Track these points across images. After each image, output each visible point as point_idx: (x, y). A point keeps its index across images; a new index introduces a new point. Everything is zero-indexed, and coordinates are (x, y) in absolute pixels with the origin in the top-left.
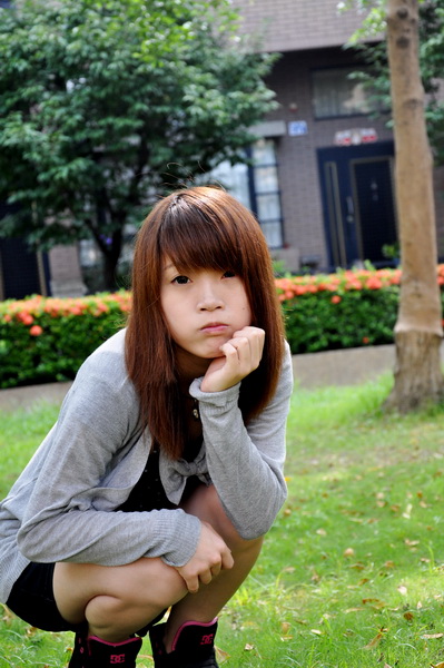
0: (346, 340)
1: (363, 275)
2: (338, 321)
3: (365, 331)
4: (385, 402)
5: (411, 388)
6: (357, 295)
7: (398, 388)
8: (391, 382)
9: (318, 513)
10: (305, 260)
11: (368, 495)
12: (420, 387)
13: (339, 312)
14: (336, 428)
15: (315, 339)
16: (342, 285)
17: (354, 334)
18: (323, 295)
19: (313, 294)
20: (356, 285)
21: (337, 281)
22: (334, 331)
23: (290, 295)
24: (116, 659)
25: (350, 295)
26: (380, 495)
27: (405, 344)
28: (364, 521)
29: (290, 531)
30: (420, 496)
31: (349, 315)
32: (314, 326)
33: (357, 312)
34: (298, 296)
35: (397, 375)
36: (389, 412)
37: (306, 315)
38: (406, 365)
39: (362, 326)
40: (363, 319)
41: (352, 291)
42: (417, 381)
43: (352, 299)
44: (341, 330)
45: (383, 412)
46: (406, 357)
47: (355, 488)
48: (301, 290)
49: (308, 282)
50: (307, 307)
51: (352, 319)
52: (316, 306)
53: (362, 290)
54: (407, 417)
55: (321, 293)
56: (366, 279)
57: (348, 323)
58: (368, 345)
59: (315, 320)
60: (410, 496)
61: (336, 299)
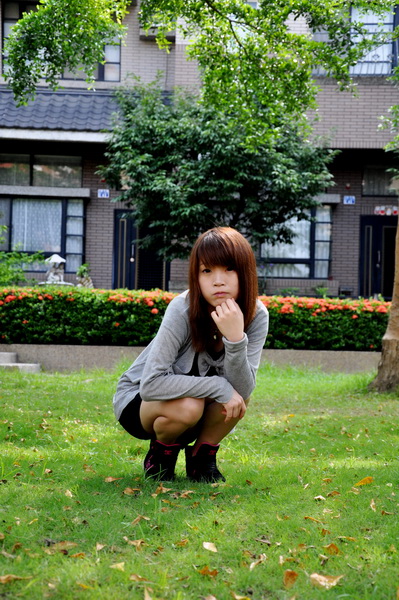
0: (358, 345)
1: (376, 303)
2: (354, 331)
3: (373, 340)
4: (371, 384)
5: (388, 377)
6: (370, 316)
7: (380, 376)
8: (376, 372)
9: (304, 433)
10: (342, 290)
11: (337, 428)
12: (394, 377)
13: (356, 325)
14: (336, 396)
15: (337, 341)
16: (361, 307)
17: (364, 342)
18: (346, 312)
19: (340, 311)
20: (370, 309)
21: (354, 304)
22: (351, 338)
23: (324, 309)
24: (168, 452)
25: (364, 315)
26: (344, 429)
27: (388, 348)
28: (329, 440)
29: (284, 439)
30: (366, 431)
31: (362, 328)
32: (338, 333)
33: (368, 327)
34: (329, 310)
35: (380, 368)
36: (372, 390)
37: (333, 325)
38: (387, 362)
39: (370, 337)
40: (372, 333)
41: (367, 312)
42: (393, 373)
43: (365, 318)
44: (356, 338)
45: (369, 389)
46: (388, 356)
47: (331, 424)
48: (332, 307)
49: (337, 304)
50: (335, 319)
51: (364, 331)
52: (341, 319)
53: (373, 312)
54: (383, 395)
55: (346, 311)
56: (378, 306)
57: (360, 333)
58: (372, 350)
59: (339, 328)
60: (361, 431)
61: (355, 316)
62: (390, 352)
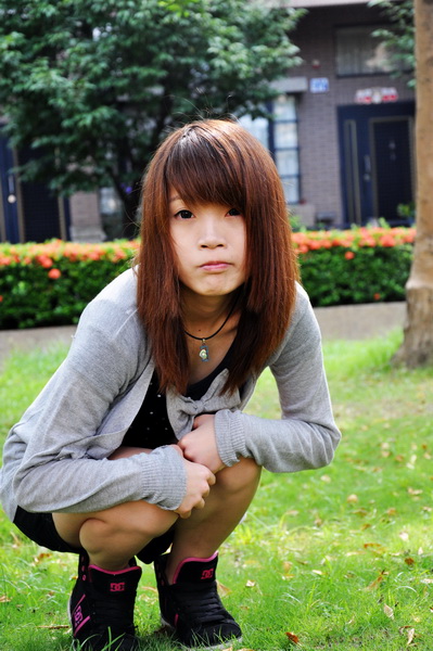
0: (357, 296)
1: (377, 232)
2: (351, 276)
3: (377, 287)
4: (394, 357)
5: (420, 344)
6: (371, 252)
7: (407, 343)
8: (401, 338)
10: (321, 216)
11: (373, 445)
12: (428, 343)
13: (351, 267)
14: (344, 380)
15: (327, 293)
16: (356, 241)
17: (366, 290)
18: (337, 251)
19: (327, 249)
20: (370, 242)
21: (352, 237)
22: (346, 287)
23: (304, 249)
24: (117, 587)
25: (363, 252)
26: (386, 446)
27: (416, 301)
28: (368, 470)
30: (424, 447)
31: (361, 271)
32: (326, 281)
33: (369, 268)
34: (312, 250)
35: (407, 331)
36: (397, 366)
37: (319, 270)
38: (416, 321)
39: (374, 282)
40: (375, 275)
41: (366, 247)
42: (426, 338)
43: (365, 256)
44: (353, 285)
45: (391, 366)
46: (416, 313)
47: (361, 437)
48: (316, 245)
49: (323, 237)
50: (321, 262)
51: (365, 275)
52: (329, 262)
53: (376, 247)
54: (415, 373)
55: (335, 248)
56: (381, 237)
57: (360, 279)
58: (379, 301)
59: (328, 275)
60: (415, 448)
61: (349, 255)
62: (419, 306)
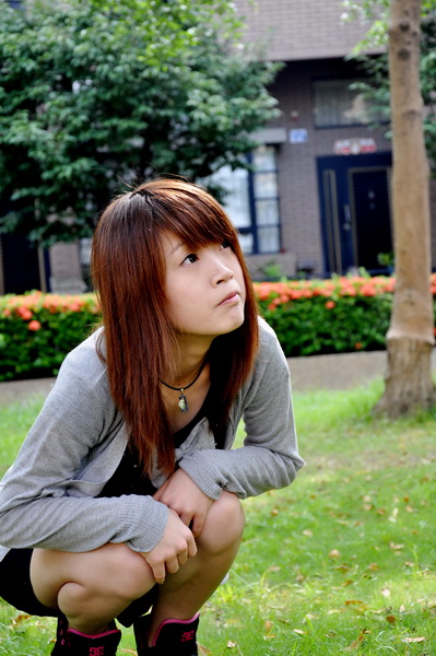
0: (339, 345)
1: (357, 281)
2: (332, 326)
3: (358, 336)
4: (375, 407)
5: (401, 394)
6: (351, 301)
7: (388, 393)
8: (382, 387)
9: (305, 513)
10: (302, 265)
11: (355, 497)
12: (410, 393)
13: (333, 317)
14: (327, 431)
15: (308, 343)
16: (337, 290)
17: (347, 340)
18: (317, 300)
19: (308, 299)
20: (351, 291)
21: (332, 287)
22: (327, 336)
23: (285, 298)
24: (96, 652)
25: (344, 301)
26: (367, 498)
27: (397, 351)
28: (350, 524)
29: (277, 531)
30: (406, 500)
31: (342, 320)
32: (308, 331)
33: (350, 318)
34: (293, 300)
35: (388, 381)
36: (379, 417)
37: (300, 319)
38: (397, 371)
39: (355, 332)
40: (356, 325)
41: (346, 297)
42: (407, 388)
43: (346, 305)
44: (334, 335)
45: (372, 417)
46: (397, 363)
47: (343, 490)
48: (296, 294)
49: (304, 287)
50: (302, 311)
51: (346, 325)
52: (310, 311)
53: (356, 296)
54: (396, 423)
55: (316, 298)
56: (361, 286)
57: (342, 328)
58: (360, 350)
59: (309, 324)
60: (397, 501)
61: (330, 305)
62: (399, 356)
